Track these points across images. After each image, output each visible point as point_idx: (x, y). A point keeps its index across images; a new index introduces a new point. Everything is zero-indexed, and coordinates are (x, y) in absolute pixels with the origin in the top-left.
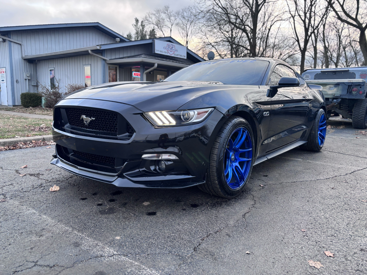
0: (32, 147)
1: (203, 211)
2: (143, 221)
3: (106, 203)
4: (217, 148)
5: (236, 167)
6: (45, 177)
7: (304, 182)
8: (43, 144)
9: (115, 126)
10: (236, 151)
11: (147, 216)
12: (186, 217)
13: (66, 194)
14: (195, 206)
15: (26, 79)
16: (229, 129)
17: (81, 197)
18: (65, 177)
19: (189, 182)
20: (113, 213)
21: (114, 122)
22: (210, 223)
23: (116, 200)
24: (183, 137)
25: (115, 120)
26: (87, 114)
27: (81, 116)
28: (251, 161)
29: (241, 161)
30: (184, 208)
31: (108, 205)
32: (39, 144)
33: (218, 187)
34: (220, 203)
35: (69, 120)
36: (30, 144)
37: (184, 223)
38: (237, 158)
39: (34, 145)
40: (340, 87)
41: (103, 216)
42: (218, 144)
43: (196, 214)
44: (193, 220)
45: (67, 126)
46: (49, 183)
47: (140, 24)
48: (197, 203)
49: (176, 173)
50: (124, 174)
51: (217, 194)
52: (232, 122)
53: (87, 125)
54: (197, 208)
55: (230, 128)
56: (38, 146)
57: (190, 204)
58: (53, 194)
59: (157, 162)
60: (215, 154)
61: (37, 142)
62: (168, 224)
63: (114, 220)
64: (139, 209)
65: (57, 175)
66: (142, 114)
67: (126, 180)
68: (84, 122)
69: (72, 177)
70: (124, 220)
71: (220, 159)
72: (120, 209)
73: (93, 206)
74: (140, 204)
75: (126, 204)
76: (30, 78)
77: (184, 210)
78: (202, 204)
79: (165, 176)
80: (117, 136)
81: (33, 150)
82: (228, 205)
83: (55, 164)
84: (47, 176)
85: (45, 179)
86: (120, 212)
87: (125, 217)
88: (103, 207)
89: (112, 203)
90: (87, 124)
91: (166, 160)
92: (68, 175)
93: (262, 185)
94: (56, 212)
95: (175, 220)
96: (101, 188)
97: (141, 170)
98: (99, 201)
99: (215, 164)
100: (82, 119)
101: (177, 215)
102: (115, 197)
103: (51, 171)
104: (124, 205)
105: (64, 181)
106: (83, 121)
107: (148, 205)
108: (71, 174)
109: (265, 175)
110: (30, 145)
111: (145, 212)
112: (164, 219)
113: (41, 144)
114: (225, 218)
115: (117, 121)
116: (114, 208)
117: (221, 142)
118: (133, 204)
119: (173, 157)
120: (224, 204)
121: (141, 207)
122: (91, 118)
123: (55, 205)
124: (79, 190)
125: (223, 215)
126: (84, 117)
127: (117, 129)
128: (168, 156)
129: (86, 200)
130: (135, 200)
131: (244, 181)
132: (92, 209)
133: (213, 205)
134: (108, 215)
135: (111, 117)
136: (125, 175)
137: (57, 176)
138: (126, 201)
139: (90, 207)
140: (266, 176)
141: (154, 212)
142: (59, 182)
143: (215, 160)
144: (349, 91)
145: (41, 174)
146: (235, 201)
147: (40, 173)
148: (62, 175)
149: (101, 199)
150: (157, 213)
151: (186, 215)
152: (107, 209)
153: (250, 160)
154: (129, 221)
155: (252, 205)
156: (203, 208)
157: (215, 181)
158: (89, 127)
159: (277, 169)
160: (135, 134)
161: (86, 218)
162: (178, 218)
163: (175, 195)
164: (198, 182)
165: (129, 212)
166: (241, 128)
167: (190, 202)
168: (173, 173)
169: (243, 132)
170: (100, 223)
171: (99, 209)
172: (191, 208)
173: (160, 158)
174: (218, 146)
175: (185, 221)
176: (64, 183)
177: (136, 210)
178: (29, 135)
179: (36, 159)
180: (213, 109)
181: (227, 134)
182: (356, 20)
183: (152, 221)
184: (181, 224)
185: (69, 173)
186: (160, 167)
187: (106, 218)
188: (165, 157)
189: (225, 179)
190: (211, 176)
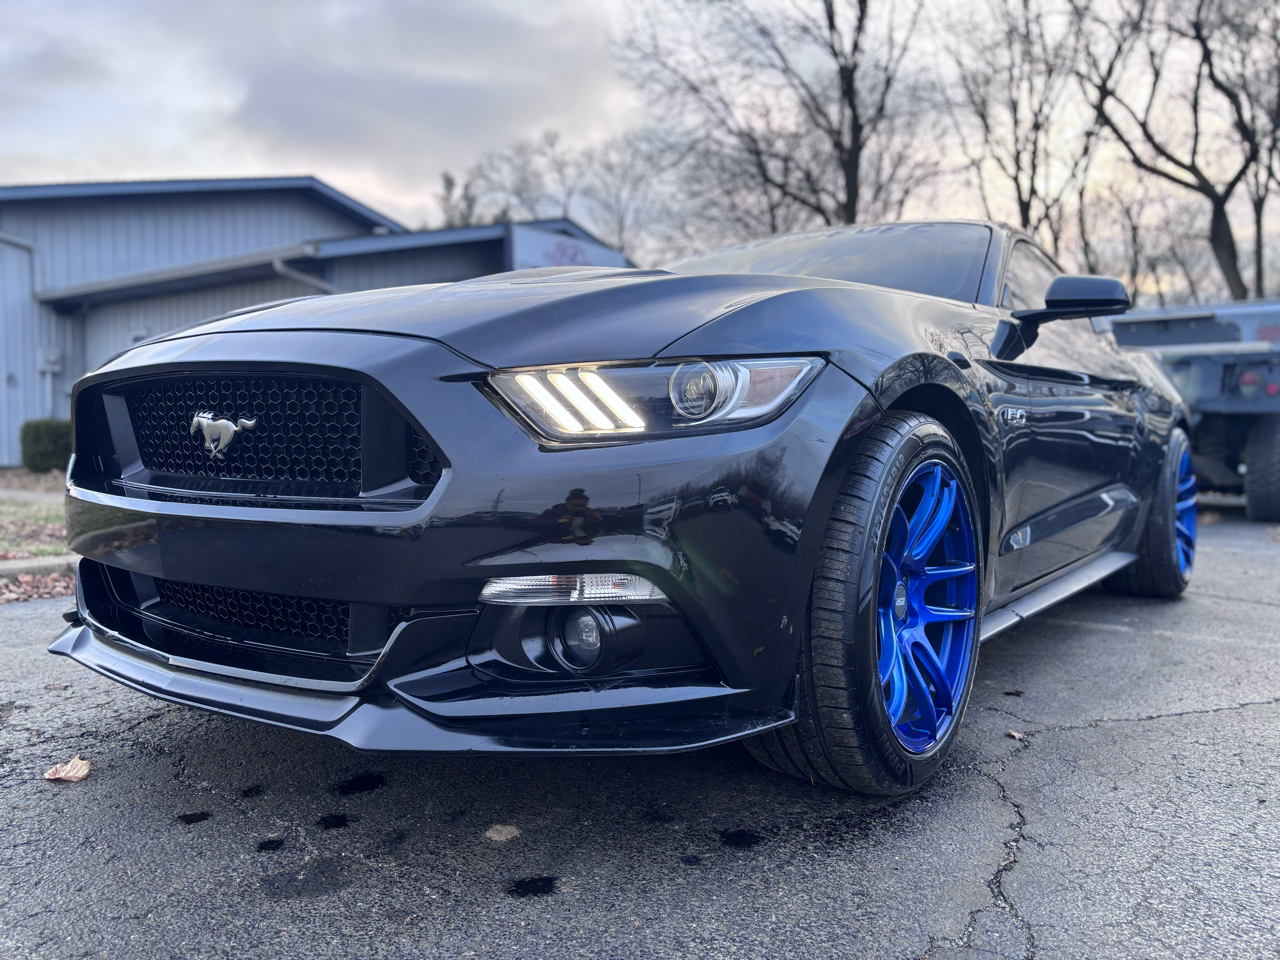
0: (17, 600)
1: (789, 863)
2: (488, 930)
3: (303, 833)
4: (844, 551)
5: (917, 646)
6: (37, 718)
7: (1193, 718)
8: (65, 588)
9: (351, 452)
10: (911, 572)
11: (510, 900)
12: (710, 899)
13: (109, 796)
14: (741, 840)
15: (43, 374)
16: (893, 464)
17: (181, 809)
18: (127, 716)
19: (718, 717)
20: (336, 886)
21: (347, 430)
22: (838, 931)
23: (356, 819)
24: (673, 505)
25: (351, 418)
26: (220, 404)
27: (192, 416)
28: (972, 622)
29: (933, 620)
30: (688, 853)
31: (310, 848)
32: (46, 587)
33: (853, 740)
34: (856, 819)
35: (141, 446)
36: (11, 587)
37: (706, 935)
38: (916, 607)
39: (23, 593)
40: (1195, 371)
41: (282, 908)
42: (850, 529)
43: (757, 884)
44: (752, 916)
45: (134, 473)
46: (44, 746)
47: (458, 192)
48: (748, 824)
49: (651, 672)
50: (391, 684)
51: (841, 779)
52: (903, 432)
53: (220, 456)
54: (756, 848)
55: (897, 458)
56: (41, 597)
57: (715, 831)
58: (50, 796)
59: (556, 620)
60: (838, 581)
61: (39, 581)
62: (623, 945)
63: (339, 929)
64: (467, 863)
65: (88, 711)
66: (480, 381)
67: (402, 713)
68: (207, 444)
69: (158, 716)
70: (390, 928)
71: (859, 603)
72: (372, 863)
73: (232, 854)
74: (470, 838)
75: (400, 837)
76: (57, 368)
77: (693, 861)
78: (774, 831)
79: (597, 689)
80: (361, 494)
81: (20, 610)
82: (899, 832)
83: (69, 652)
84: (45, 714)
85: (29, 725)
86: (372, 881)
87: (398, 906)
88: (284, 856)
89: (334, 832)
90: (219, 452)
91: (601, 606)
92: (142, 707)
93: (1016, 735)
94: (38, 892)
95: (659, 919)
96: (285, 760)
97: (475, 660)
98: (270, 827)
99: (840, 627)
100: (196, 432)
101: (664, 891)
102: (347, 805)
103: (70, 690)
104: (395, 841)
105: (119, 734)
106: (203, 439)
107: (512, 842)
108: (155, 702)
109: (1009, 688)
110: (11, 591)
111: (498, 877)
112: (598, 913)
113: (55, 587)
114: (907, 899)
115: (359, 427)
116: (343, 859)
117: (862, 523)
118: (438, 837)
119: (641, 591)
120: (876, 825)
121: (478, 850)
122: (235, 422)
123: (44, 853)
124: (176, 776)
125: (889, 883)
126: (204, 419)
127: (357, 463)
128: (616, 585)
129: (204, 824)
130: (446, 818)
131: (949, 713)
132: (226, 868)
133: (829, 834)
134: (305, 900)
135: (329, 407)
136: (395, 686)
137: (88, 715)
138: (403, 824)
139: (221, 857)
140: (1018, 694)
141: (542, 879)
142: (91, 740)
143: (839, 606)
144: (1231, 388)
145: (20, 707)
146: (924, 811)
147: (17, 703)
148: (116, 708)
149: (281, 817)
150: (558, 883)
151: (706, 891)
152: (303, 867)
153: (970, 619)
154: (416, 931)
155: (1011, 826)
156: (784, 852)
157: (841, 715)
158: (228, 466)
159: (1046, 663)
160: (446, 474)
161: (187, 924)
162: (668, 908)
163: (638, 789)
164: (762, 716)
165: (416, 880)
166: (936, 464)
167: (715, 821)
168: (637, 673)
169: (945, 484)
170: (258, 951)
171: (265, 869)
172: (727, 849)
173: (574, 596)
174: (848, 538)
175: (709, 922)
176: (113, 745)
177: (455, 870)
178: (10, 555)
179: (14, 646)
180: (820, 362)
181: (885, 484)
182: (1193, 169)
183: (539, 927)
184: (692, 944)
185: (146, 699)
186: (572, 643)
187: (295, 919)
188: (597, 589)
189: (881, 703)
190: (821, 690)
